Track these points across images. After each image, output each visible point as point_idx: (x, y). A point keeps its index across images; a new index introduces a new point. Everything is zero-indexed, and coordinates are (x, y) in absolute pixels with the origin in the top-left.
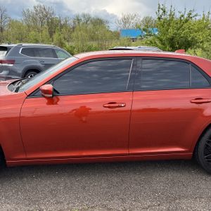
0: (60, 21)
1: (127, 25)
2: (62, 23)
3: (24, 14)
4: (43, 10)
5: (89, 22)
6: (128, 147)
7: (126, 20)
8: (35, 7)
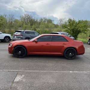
0: (34, 20)
1: (61, 22)
2: (35, 21)
3: (21, 17)
4: (28, 16)
5: (46, 21)
6: (50, 52)
7: (61, 20)
8: (25, 15)
